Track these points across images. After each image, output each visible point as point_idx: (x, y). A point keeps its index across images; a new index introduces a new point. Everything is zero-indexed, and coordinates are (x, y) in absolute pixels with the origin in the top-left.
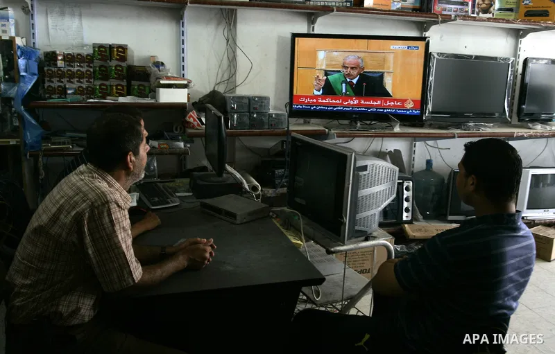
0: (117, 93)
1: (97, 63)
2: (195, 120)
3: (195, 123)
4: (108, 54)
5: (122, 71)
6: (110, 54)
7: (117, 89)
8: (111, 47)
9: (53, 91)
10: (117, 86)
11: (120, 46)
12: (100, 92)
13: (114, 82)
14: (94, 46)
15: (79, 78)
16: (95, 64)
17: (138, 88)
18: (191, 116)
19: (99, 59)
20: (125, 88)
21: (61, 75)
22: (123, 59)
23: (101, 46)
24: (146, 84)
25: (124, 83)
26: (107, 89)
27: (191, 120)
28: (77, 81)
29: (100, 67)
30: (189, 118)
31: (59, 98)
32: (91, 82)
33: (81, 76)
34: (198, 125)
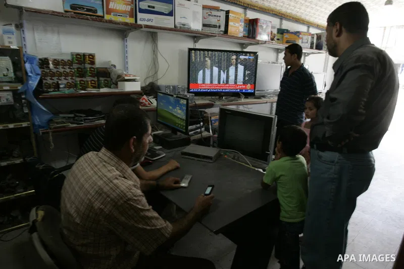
0: (92, 86)
1: (75, 66)
2: (146, 101)
3: (147, 103)
4: (82, 60)
5: (94, 71)
6: (84, 60)
7: (91, 83)
8: (84, 55)
9: (49, 86)
10: (91, 81)
11: (90, 55)
12: (80, 86)
13: (89, 79)
14: (72, 54)
15: (65, 76)
16: (74, 67)
17: (104, 82)
18: (144, 99)
19: (77, 63)
20: (96, 82)
21: (53, 75)
22: (93, 63)
23: (78, 54)
24: (109, 79)
25: (96, 79)
26: (84, 84)
27: (144, 101)
28: (64, 79)
29: (78, 68)
30: (142, 100)
31: (54, 91)
32: (73, 79)
33: (66, 75)
34: (149, 104)
